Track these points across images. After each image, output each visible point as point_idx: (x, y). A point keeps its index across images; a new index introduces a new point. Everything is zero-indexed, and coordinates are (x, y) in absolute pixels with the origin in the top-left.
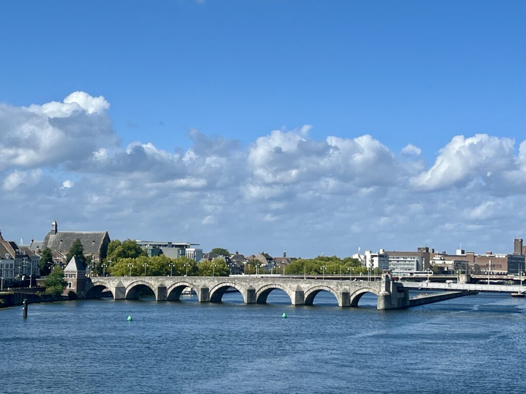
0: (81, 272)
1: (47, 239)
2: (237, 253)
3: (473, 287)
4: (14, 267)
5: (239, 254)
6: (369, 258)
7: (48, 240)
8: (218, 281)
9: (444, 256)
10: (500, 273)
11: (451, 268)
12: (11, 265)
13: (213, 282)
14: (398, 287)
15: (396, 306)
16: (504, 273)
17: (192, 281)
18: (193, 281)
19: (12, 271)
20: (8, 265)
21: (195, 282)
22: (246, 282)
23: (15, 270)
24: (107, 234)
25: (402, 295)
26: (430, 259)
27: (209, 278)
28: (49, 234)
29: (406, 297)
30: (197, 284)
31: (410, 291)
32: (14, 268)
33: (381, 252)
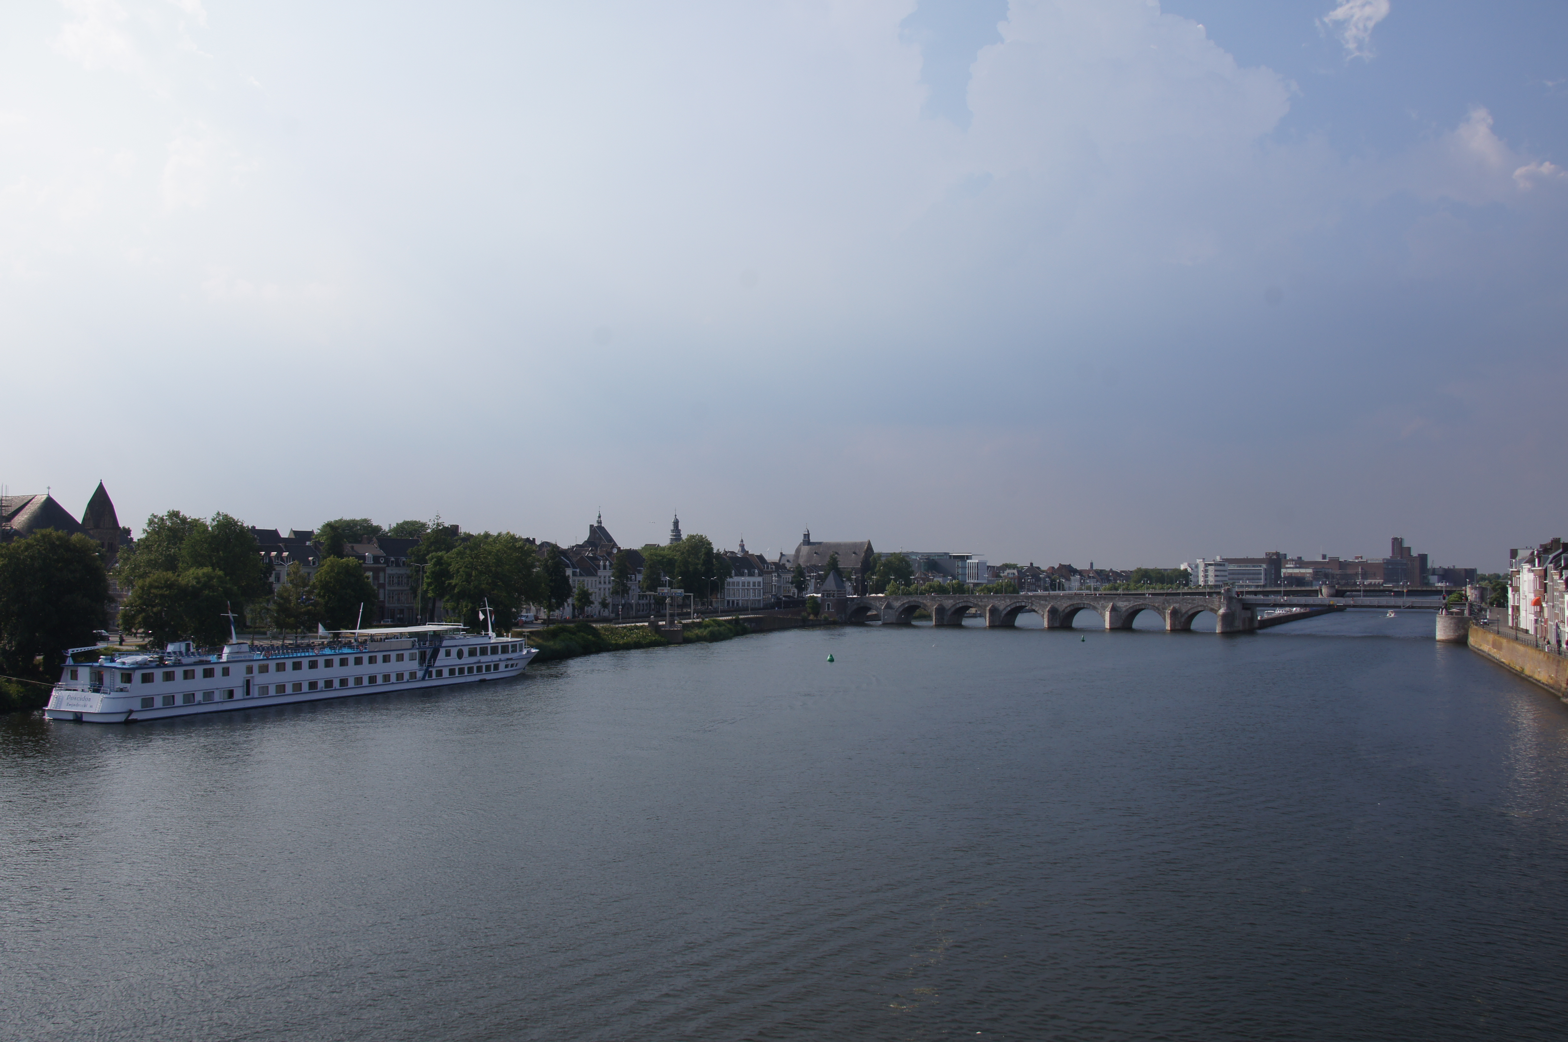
0: (841, 591)
1: (798, 551)
2: (1032, 564)
3: (1340, 601)
4: (762, 585)
5: (1034, 566)
6: (1201, 568)
7: (800, 553)
8: (1010, 601)
9: (1300, 563)
10: (1373, 583)
11: (1309, 577)
12: (759, 583)
13: (1004, 600)
14: (1243, 604)
15: (1241, 628)
16: (1379, 583)
17: (977, 601)
18: (979, 600)
19: (760, 591)
20: (755, 583)
21: (981, 601)
22: (1046, 601)
23: (763, 589)
24: (869, 544)
25: (1248, 614)
26: (1282, 566)
27: (999, 597)
28: (800, 545)
29: (1253, 618)
30: (983, 604)
31: (1258, 608)
32: (762, 587)
33: (1218, 558)
